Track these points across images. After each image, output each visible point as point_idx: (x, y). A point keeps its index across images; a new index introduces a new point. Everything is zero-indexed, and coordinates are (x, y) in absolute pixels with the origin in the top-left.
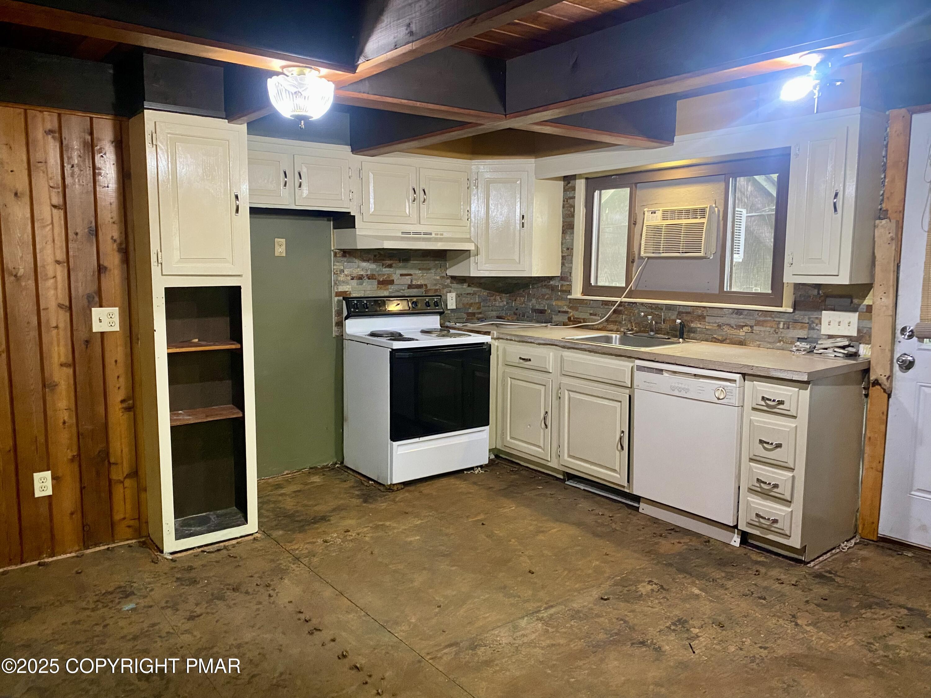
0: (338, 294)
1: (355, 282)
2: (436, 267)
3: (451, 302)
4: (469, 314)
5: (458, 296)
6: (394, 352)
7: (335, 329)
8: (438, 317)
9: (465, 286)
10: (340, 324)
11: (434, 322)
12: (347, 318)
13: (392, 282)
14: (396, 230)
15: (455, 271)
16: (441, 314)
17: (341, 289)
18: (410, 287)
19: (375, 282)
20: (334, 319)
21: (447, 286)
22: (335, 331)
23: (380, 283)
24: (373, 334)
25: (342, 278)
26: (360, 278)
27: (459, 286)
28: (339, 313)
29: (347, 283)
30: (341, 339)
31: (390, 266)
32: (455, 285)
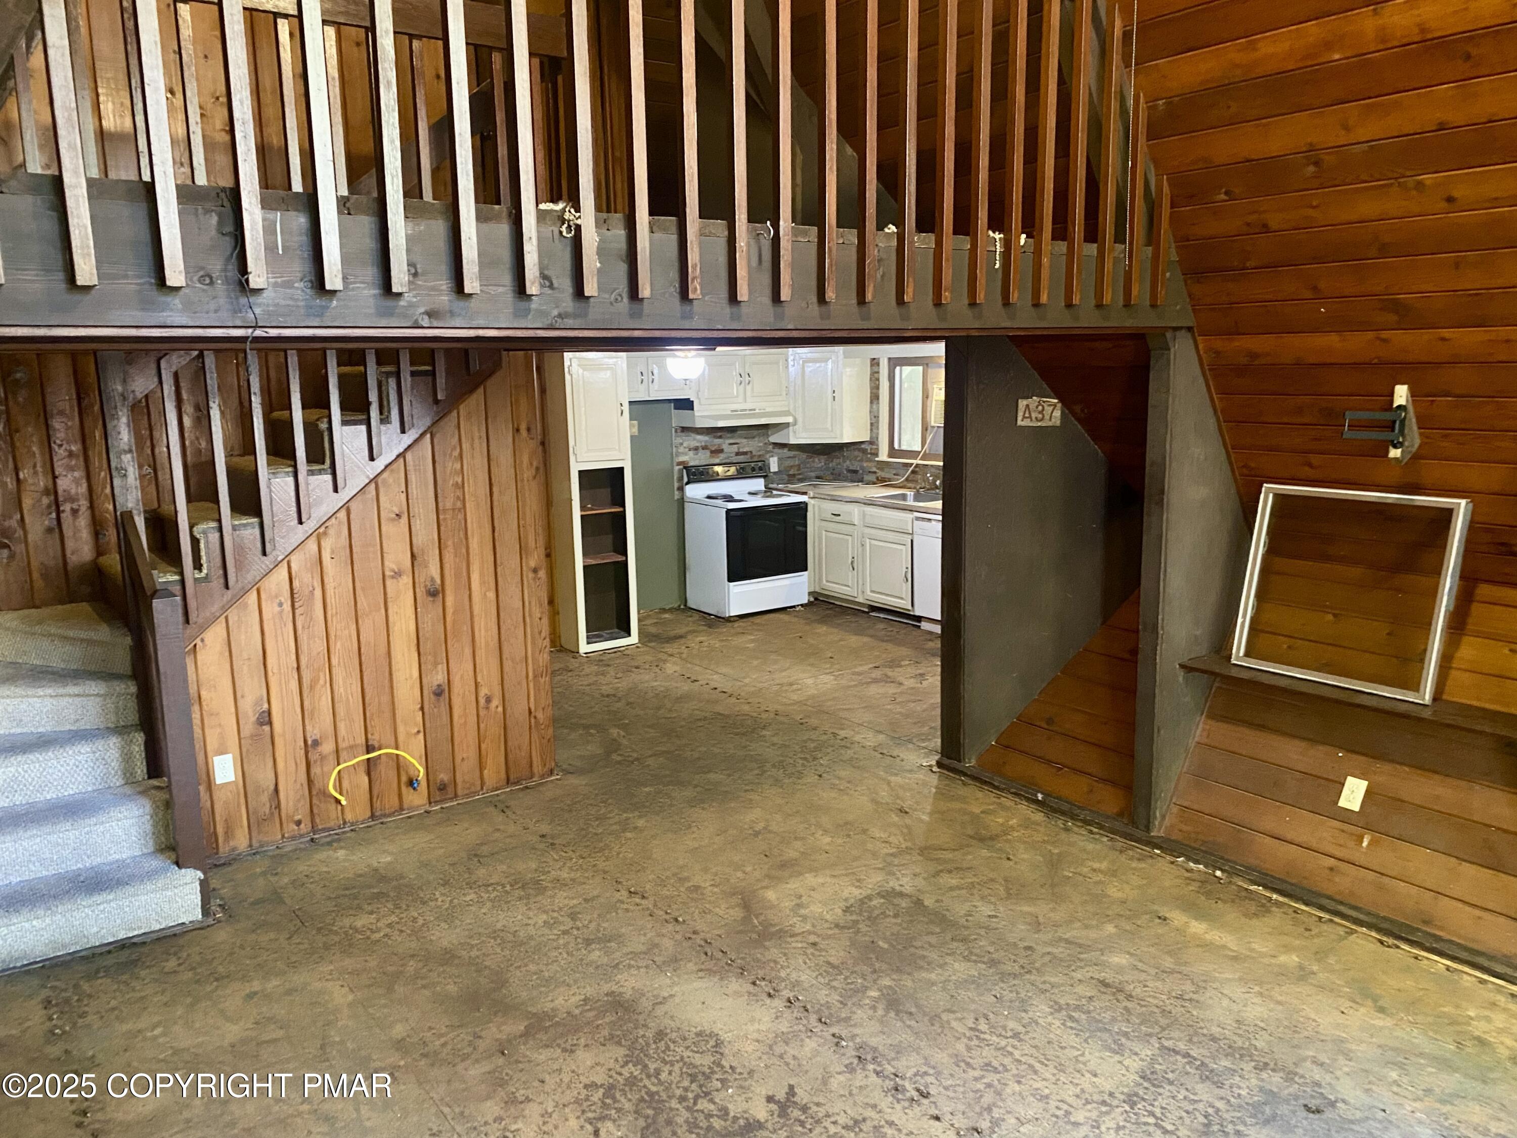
0: (679, 464)
1: (691, 453)
2: (759, 435)
3: (774, 465)
4: (789, 476)
5: (780, 459)
6: (728, 511)
7: (676, 493)
8: (762, 481)
9: (786, 450)
10: (681, 489)
11: (758, 484)
12: (687, 483)
13: (722, 451)
14: (726, 409)
15: (775, 438)
16: (765, 477)
17: (682, 459)
18: (737, 454)
19: (708, 453)
20: (676, 485)
21: (768, 452)
22: (677, 495)
23: (712, 452)
24: (709, 497)
25: (681, 450)
26: (696, 449)
27: (780, 451)
28: (681, 479)
29: (686, 454)
30: (682, 502)
31: (720, 437)
32: (776, 450)
